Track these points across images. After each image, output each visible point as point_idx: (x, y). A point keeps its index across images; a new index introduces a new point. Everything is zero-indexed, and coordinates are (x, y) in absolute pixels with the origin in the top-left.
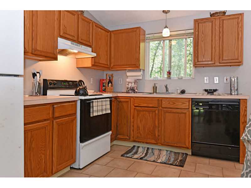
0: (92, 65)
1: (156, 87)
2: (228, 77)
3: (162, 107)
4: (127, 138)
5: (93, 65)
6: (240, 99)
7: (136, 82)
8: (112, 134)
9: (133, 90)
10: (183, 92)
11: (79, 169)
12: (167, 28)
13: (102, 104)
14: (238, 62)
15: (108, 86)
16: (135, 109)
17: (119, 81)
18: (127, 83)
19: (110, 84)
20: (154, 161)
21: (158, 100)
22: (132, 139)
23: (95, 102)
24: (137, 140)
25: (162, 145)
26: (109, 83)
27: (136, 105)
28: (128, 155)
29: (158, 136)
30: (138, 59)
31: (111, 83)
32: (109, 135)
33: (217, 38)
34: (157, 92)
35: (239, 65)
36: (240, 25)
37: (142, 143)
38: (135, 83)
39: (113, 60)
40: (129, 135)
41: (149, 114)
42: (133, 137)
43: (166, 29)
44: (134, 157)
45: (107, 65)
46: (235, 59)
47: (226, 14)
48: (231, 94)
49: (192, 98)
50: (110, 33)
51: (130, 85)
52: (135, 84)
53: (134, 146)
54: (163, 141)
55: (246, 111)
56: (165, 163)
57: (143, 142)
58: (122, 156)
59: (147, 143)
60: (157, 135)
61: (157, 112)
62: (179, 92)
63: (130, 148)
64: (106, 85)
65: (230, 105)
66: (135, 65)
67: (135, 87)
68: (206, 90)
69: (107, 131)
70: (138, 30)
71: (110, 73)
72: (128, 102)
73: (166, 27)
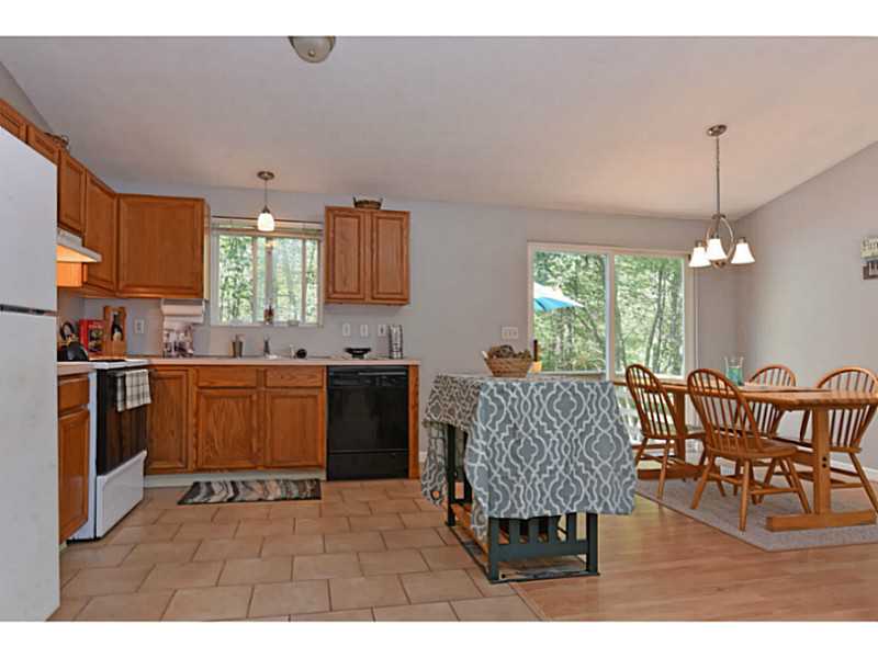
0: (83, 282)
1: (241, 344)
2: (384, 327)
3: (266, 387)
4: (181, 466)
5: (86, 283)
6: (408, 366)
7: (188, 329)
8: (147, 457)
9: (181, 350)
10: (301, 354)
11: (96, 539)
12: (269, 212)
13: (138, 381)
14: (402, 299)
15: (112, 339)
16: (198, 394)
17: (136, 327)
18: (166, 332)
19: (117, 334)
20: (260, 500)
21: (257, 371)
22: (191, 465)
23: (132, 375)
24: (205, 467)
25: (268, 468)
26: (113, 333)
27: (201, 384)
28: (196, 500)
29: (259, 450)
30: (198, 277)
31: (120, 330)
32: (139, 460)
33: (368, 250)
34: (243, 354)
35: (401, 305)
36: (405, 233)
37: (219, 473)
38: (186, 332)
39: (123, 272)
40: (184, 459)
41: (237, 403)
42: (196, 462)
43: (266, 214)
44: (211, 501)
45: (112, 283)
46: (397, 294)
47: (382, 208)
48: (391, 358)
49: (328, 367)
50: (118, 201)
51: (173, 338)
52: (186, 335)
53: (196, 484)
54: (268, 460)
55: (416, 386)
56: (285, 499)
57: (221, 470)
58: (180, 503)
59: (231, 470)
60: (255, 450)
61: (255, 398)
62: (293, 354)
63: (188, 489)
64: (105, 336)
65: (394, 376)
66: (192, 289)
67: (188, 344)
68: (350, 351)
69: (138, 451)
70: (198, 207)
71: (115, 304)
72: (180, 377)
73: (266, 210)
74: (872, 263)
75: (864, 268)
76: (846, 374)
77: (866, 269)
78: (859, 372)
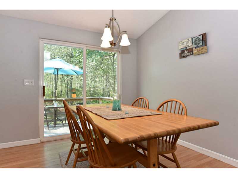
74: (183, 51)
75: (180, 53)
76: (171, 102)
77: (180, 54)
78: (176, 102)
